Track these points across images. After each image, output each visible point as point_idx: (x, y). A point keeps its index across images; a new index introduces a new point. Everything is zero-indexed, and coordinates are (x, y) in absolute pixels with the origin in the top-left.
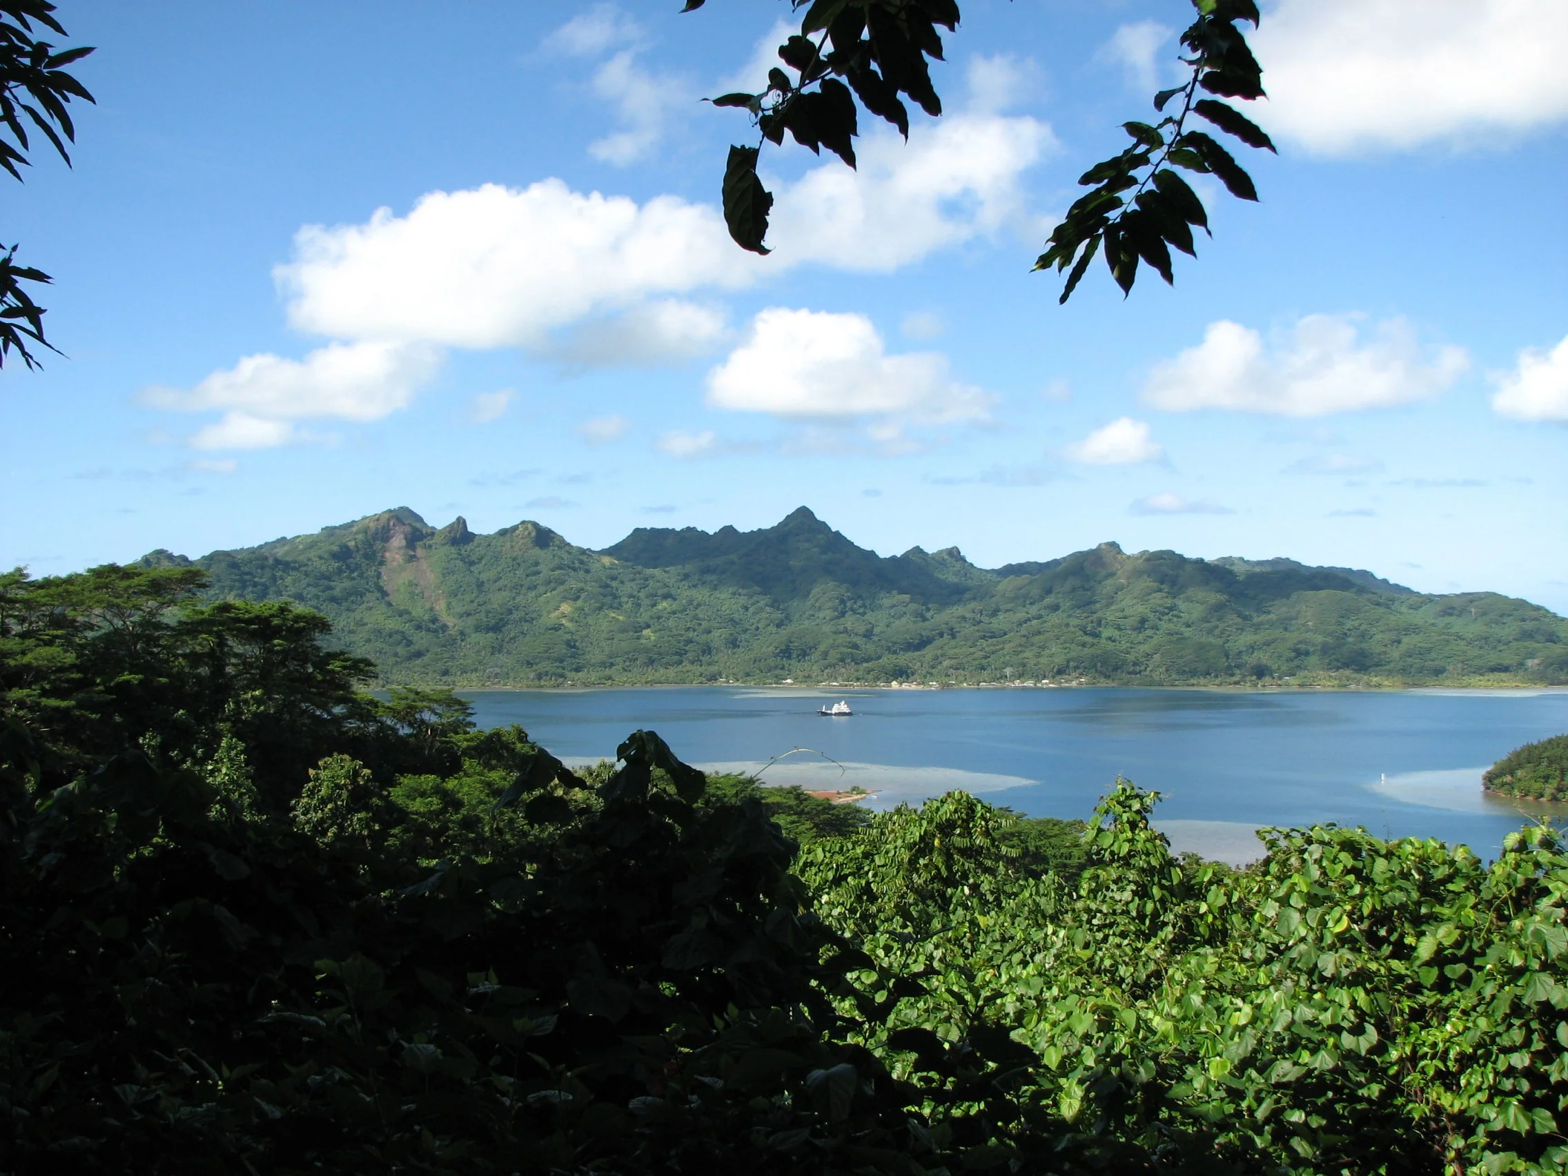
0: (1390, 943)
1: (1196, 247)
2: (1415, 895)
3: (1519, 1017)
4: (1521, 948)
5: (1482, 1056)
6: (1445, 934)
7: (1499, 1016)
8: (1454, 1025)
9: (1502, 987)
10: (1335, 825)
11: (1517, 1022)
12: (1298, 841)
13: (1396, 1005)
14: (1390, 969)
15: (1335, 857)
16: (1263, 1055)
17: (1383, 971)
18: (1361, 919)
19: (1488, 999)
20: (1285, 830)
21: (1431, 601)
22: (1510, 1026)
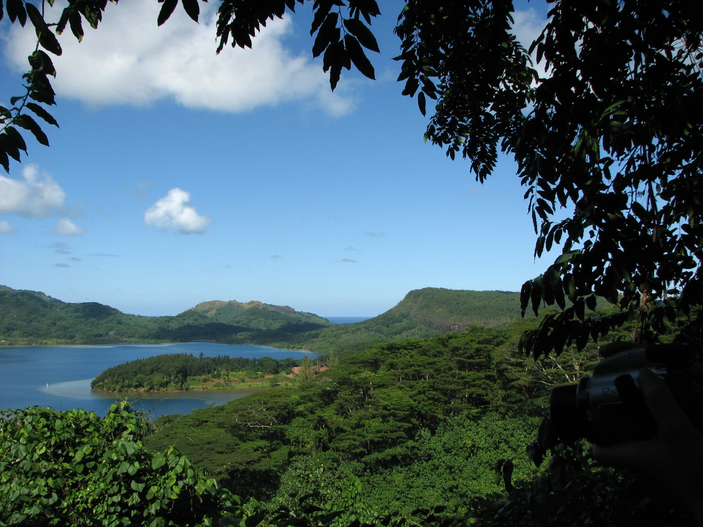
0: (63, 456)
1: (21, 159)
2: (73, 434)
3: (117, 481)
4: (117, 452)
5: (101, 499)
6: (86, 449)
7: (108, 481)
8: (90, 488)
9: (109, 469)
10: (37, 406)
11: (116, 483)
12: (21, 414)
13: (66, 482)
14: (63, 467)
15: (39, 421)
16: (6, 514)
17: (60, 468)
18: (50, 446)
19: (103, 475)
20: (15, 410)
21: (70, 306)
22: (113, 485)
